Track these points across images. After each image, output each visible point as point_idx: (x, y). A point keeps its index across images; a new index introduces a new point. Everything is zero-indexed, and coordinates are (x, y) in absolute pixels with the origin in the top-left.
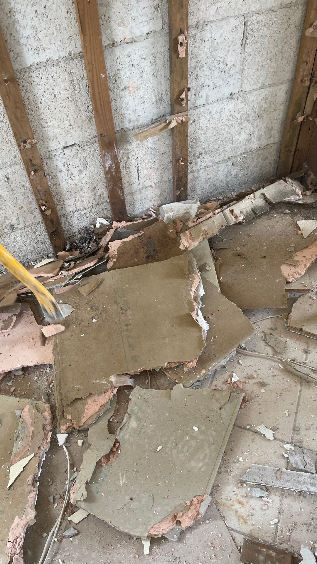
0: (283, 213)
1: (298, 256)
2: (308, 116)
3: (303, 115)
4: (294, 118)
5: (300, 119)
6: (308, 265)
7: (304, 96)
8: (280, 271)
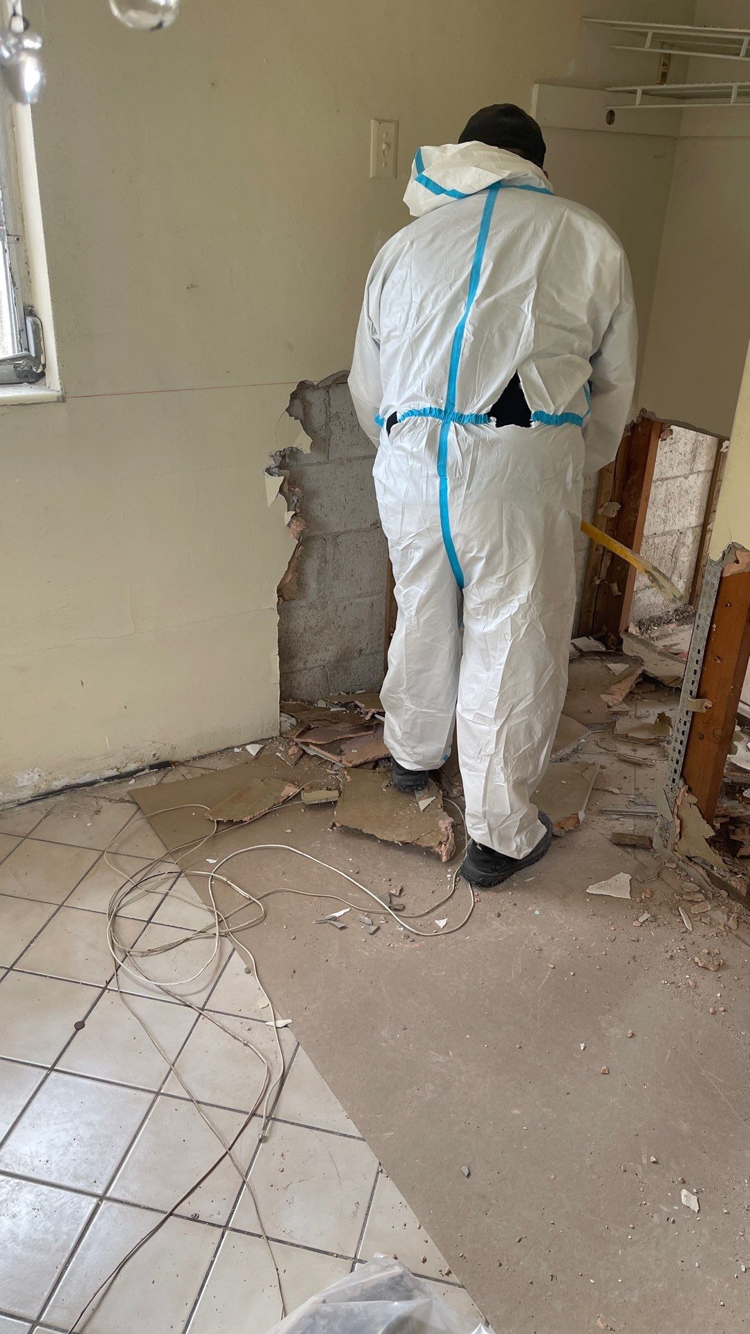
0: (591, 659)
1: (614, 688)
2: (603, 580)
3: (599, 579)
4: (592, 581)
5: (598, 582)
6: (624, 694)
7: (599, 562)
8: (601, 698)
